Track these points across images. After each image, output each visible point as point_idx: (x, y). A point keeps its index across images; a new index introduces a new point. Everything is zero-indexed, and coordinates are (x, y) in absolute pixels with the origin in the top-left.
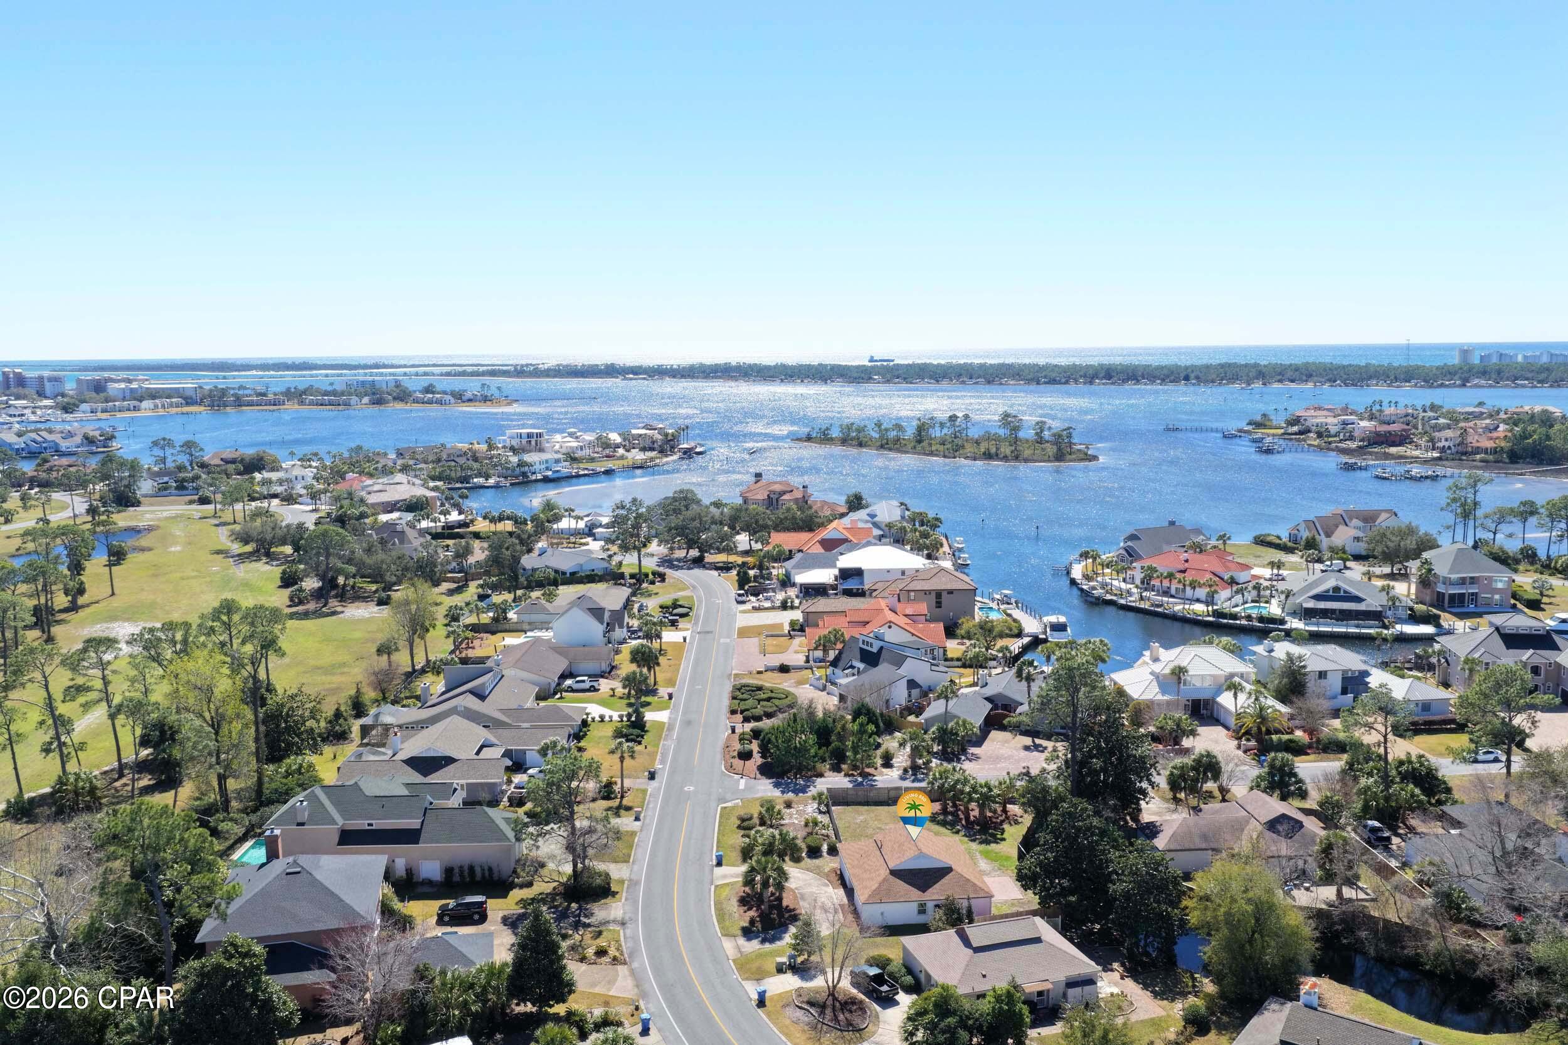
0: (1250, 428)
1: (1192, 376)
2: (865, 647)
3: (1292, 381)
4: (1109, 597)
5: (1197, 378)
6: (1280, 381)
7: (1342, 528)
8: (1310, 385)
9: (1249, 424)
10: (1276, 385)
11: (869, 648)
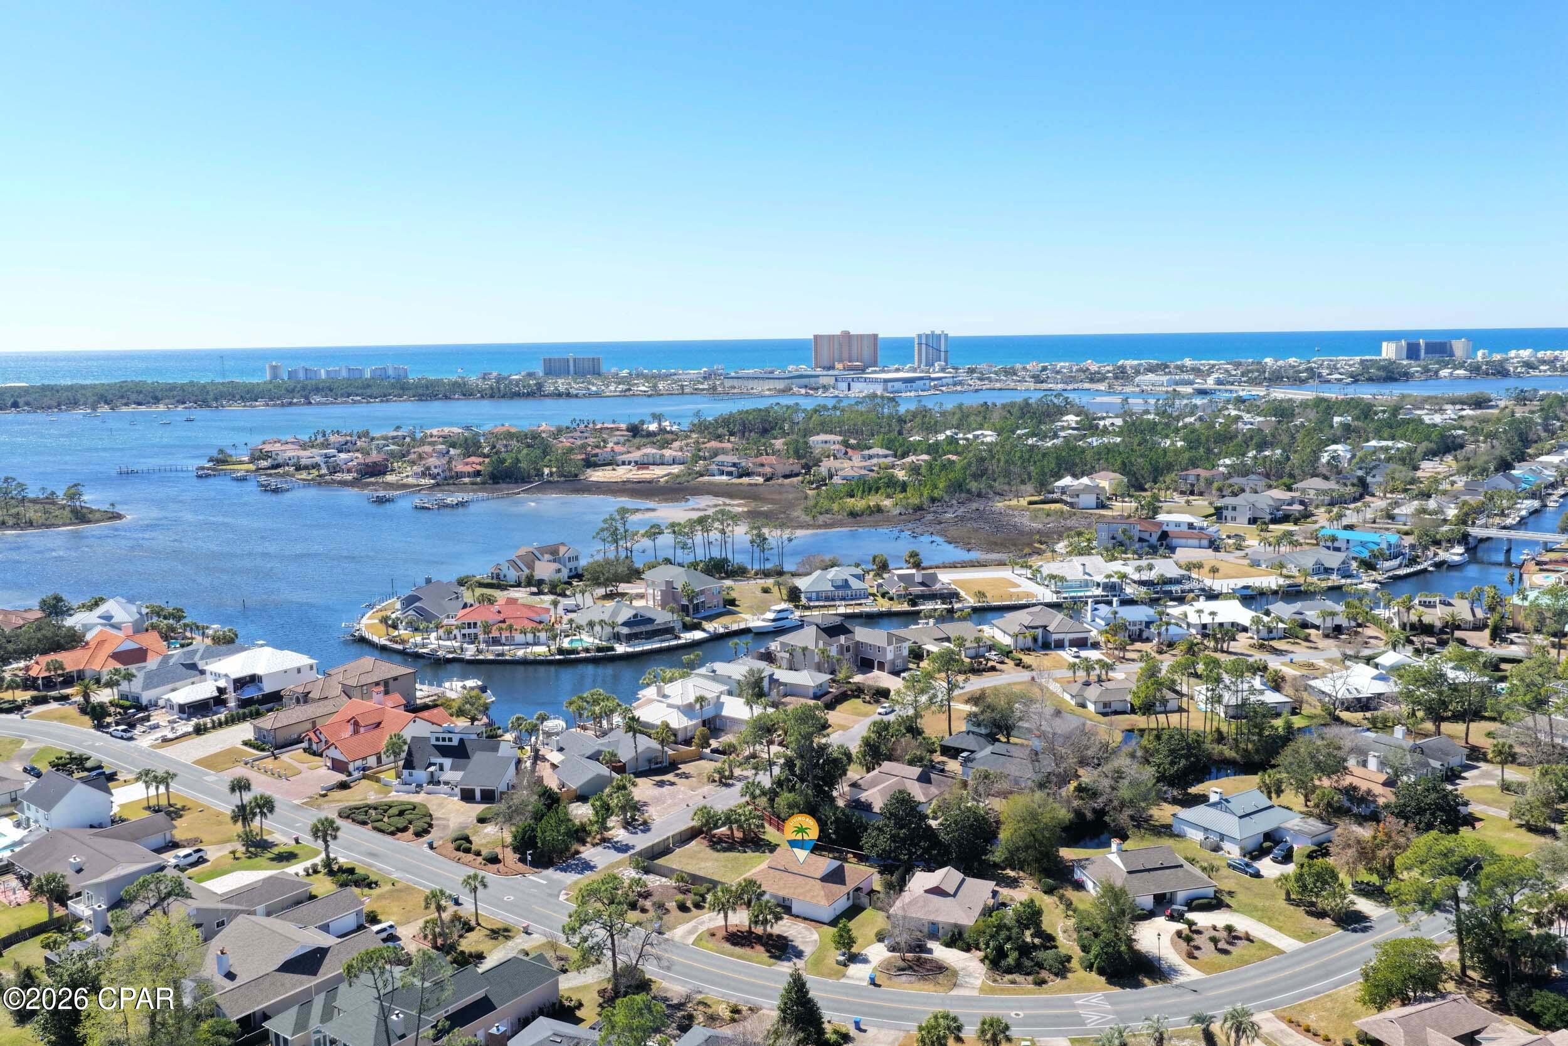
0: (211, 464)
1: (21, 401)
2: (441, 743)
3: (140, 404)
4: (451, 656)
5: (27, 404)
6: (126, 404)
7: (537, 563)
8: (161, 408)
9: (211, 460)
10: (124, 409)
11: (447, 743)
